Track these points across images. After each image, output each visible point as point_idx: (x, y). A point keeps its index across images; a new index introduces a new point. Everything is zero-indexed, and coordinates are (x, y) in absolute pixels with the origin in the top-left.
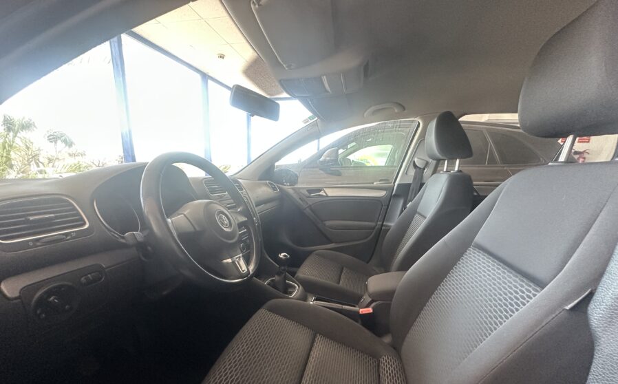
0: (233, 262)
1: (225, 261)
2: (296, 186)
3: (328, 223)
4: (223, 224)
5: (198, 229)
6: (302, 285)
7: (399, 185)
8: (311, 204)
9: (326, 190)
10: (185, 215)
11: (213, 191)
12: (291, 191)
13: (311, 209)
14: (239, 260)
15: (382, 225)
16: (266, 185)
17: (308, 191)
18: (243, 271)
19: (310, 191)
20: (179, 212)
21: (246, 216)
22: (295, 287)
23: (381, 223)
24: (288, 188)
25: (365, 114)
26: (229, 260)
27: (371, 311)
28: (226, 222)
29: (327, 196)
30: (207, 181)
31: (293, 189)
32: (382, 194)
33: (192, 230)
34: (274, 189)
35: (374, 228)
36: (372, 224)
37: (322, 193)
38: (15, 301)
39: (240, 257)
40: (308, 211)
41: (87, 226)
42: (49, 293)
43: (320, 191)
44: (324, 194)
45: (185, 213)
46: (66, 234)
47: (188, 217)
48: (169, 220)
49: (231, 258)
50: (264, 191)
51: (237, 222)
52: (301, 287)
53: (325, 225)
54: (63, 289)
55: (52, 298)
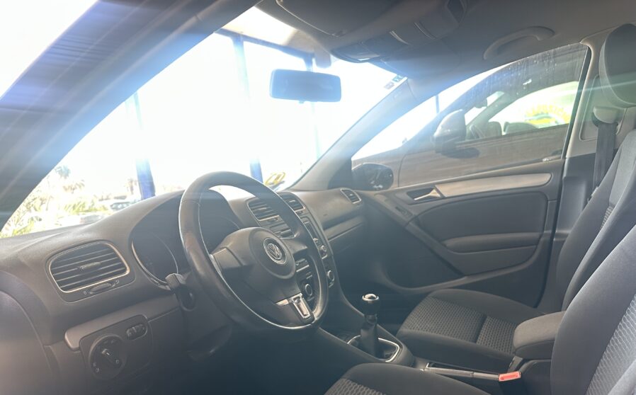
0: (291, 304)
1: (280, 303)
2: (390, 189)
3: (451, 243)
4: (274, 256)
5: (244, 264)
6: (407, 346)
7: (571, 159)
8: (417, 214)
9: (441, 188)
10: (228, 249)
11: (262, 215)
12: (381, 199)
13: (418, 224)
14: (299, 301)
15: (553, 234)
16: (340, 195)
17: (409, 193)
18: (305, 315)
19: (413, 193)
20: (221, 246)
21: (305, 244)
22: (394, 348)
23: (550, 232)
24: (377, 195)
25: (485, 56)
26: (285, 302)
27: (519, 376)
28: (278, 252)
29: (443, 198)
30: (252, 203)
31: (385, 194)
32: (544, 179)
33: (237, 265)
34: (354, 199)
35: (537, 242)
36: (535, 235)
37: (433, 193)
38: (76, 352)
39: (299, 297)
40: (413, 227)
41: (128, 272)
42: (101, 345)
43: (430, 190)
44: (438, 195)
45: (228, 246)
46: (111, 282)
47: (232, 250)
48: (211, 256)
49: (288, 298)
50: (338, 205)
51: (292, 252)
52: (404, 346)
53: (445, 246)
54: (112, 342)
55: (104, 351)
